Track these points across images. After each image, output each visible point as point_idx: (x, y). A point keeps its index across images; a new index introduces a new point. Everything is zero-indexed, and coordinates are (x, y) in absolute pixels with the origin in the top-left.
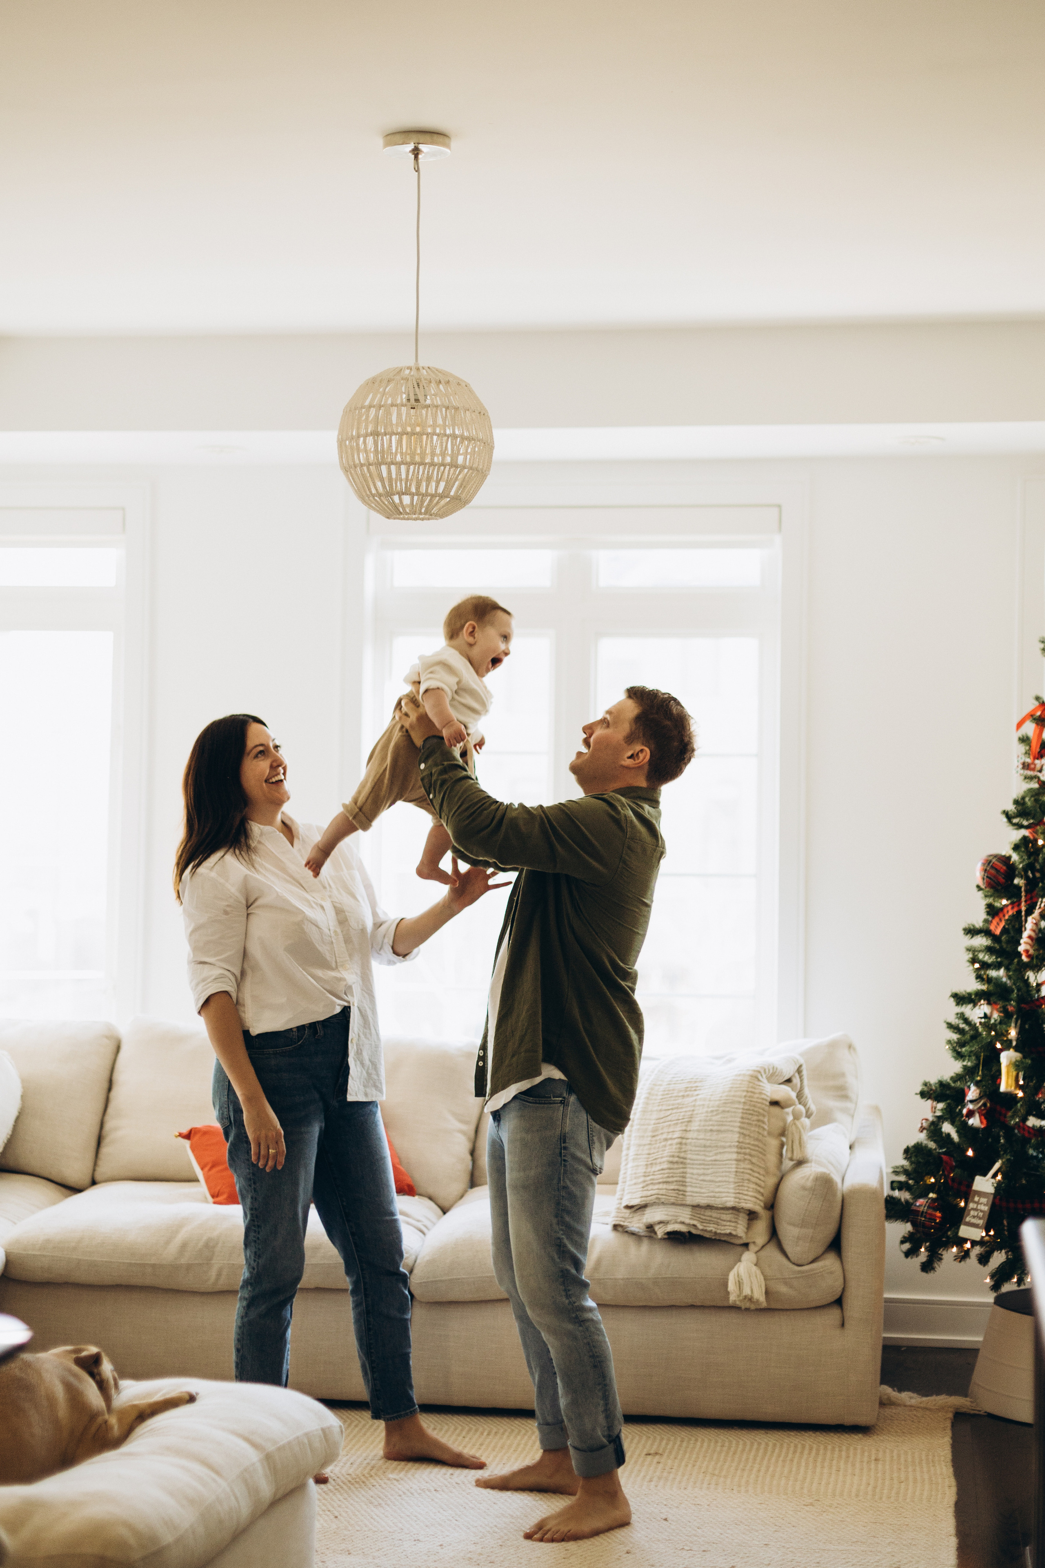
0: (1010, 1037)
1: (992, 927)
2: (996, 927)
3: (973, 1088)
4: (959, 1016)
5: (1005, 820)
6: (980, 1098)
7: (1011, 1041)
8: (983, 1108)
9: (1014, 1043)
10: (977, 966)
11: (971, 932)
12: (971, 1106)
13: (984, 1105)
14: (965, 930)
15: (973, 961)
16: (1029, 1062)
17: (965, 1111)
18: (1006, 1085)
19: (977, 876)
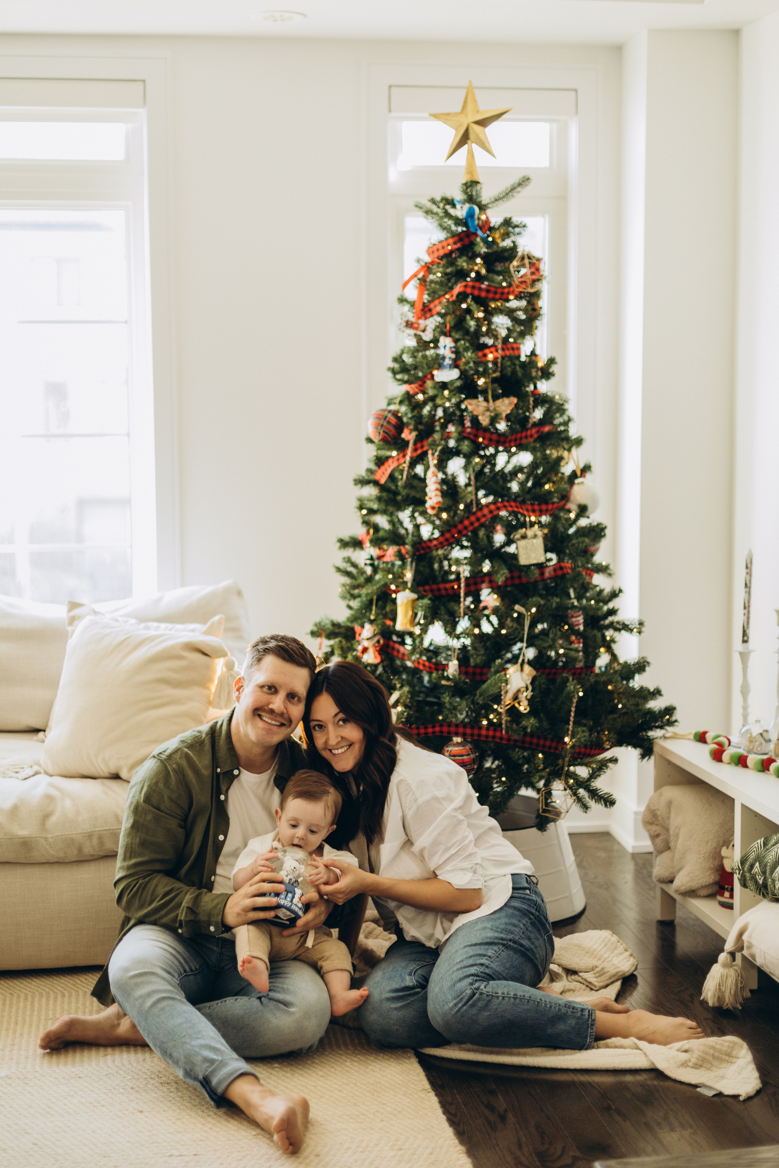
0: (405, 579)
1: (377, 477)
2: (381, 477)
3: (367, 626)
4: (347, 560)
5: (390, 374)
6: (375, 635)
7: (406, 583)
8: (377, 645)
9: (409, 585)
10: (364, 512)
11: (362, 482)
12: (366, 644)
13: (378, 642)
14: (355, 480)
15: (361, 508)
16: (429, 602)
17: (360, 648)
18: (401, 624)
19: (370, 429)
